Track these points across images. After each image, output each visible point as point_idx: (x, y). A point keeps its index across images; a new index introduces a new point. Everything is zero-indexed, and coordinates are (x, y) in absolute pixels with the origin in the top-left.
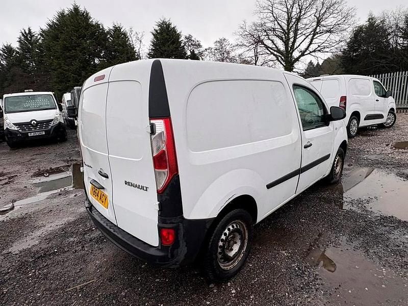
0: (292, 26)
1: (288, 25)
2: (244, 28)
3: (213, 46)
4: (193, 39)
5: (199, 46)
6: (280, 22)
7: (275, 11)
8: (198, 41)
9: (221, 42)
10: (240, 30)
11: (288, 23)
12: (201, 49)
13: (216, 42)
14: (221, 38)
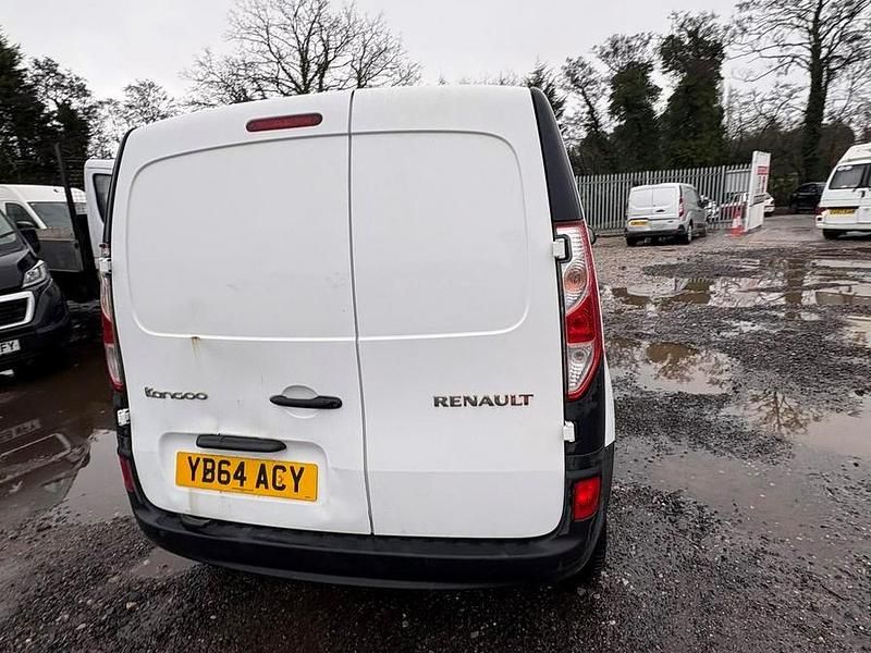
0: (312, 80)
1: (304, 76)
2: (208, 65)
3: (122, 98)
4: (60, 70)
5: (82, 91)
6: (287, 67)
7: (274, 41)
8: (77, 79)
9: (144, 89)
10: (198, 68)
11: (303, 70)
12: (88, 99)
13: (130, 87)
14: (142, 80)
